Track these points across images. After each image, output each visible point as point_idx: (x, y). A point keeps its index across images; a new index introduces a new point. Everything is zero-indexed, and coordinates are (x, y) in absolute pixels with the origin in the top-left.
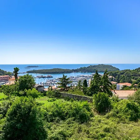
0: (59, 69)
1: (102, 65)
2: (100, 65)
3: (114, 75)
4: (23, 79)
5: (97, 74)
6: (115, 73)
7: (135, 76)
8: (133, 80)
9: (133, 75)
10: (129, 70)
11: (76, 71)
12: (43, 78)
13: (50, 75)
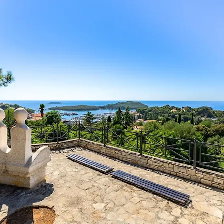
0: (84, 106)
1: (131, 101)
2: (128, 102)
3: (142, 112)
4: (50, 115)
5: (120, 110)
6: (143, 110)
7: (163, 113)
8: (160, 118)
9: (160, 113)
10: (158, 108)
11: (103, 108)
12: (67, 115)
13: (75, 112)
